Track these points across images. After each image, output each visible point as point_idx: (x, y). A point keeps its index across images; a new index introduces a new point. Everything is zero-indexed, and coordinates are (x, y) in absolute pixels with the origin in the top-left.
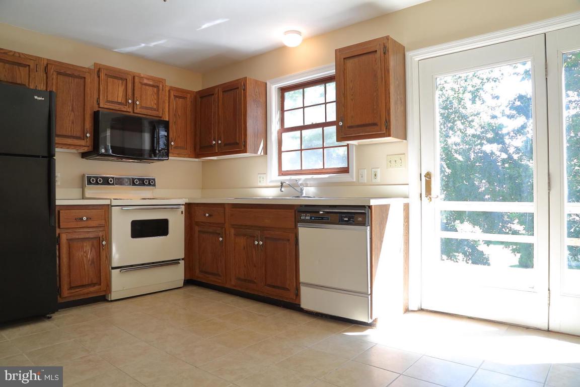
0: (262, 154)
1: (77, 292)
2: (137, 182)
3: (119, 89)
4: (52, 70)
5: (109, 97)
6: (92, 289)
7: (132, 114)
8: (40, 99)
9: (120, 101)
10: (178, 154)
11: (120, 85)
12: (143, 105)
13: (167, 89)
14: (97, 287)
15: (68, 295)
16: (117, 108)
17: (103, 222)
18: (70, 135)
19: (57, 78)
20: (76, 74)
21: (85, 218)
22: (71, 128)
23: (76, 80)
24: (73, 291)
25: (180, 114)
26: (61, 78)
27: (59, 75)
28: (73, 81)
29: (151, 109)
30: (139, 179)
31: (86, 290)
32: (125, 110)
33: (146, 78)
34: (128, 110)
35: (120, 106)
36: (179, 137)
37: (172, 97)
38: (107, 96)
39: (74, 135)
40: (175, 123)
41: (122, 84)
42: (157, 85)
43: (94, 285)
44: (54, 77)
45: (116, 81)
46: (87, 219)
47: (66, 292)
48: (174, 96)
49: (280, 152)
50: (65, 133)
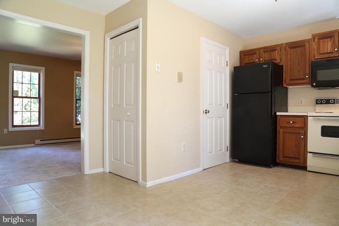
1: (287, 160)
3: (328, 44)
4: (288, 48)
6: (295, 161)
8: (266, 66)
9: (329, 51)
11: (329, 41)
14: (298, 160)
15: (283, 160)
16: (327, 57)
17: (303, 125)
19: (290, 51)
20: (300, 45)
21: (291, 122)
22: (298, 74)
23: (300, 48)
24: (285, 159)
27: (291, 49)
28: (298, 50)
31: (292, 160)
32: (333, 56)
34: (336, 55)
35: (330, 55)
38: (320, 51)
39: (300, 78)
41: (331, 41)
45: (326, 40)
46: (293, 123)
47: (281, 158)
50: (295, 78)
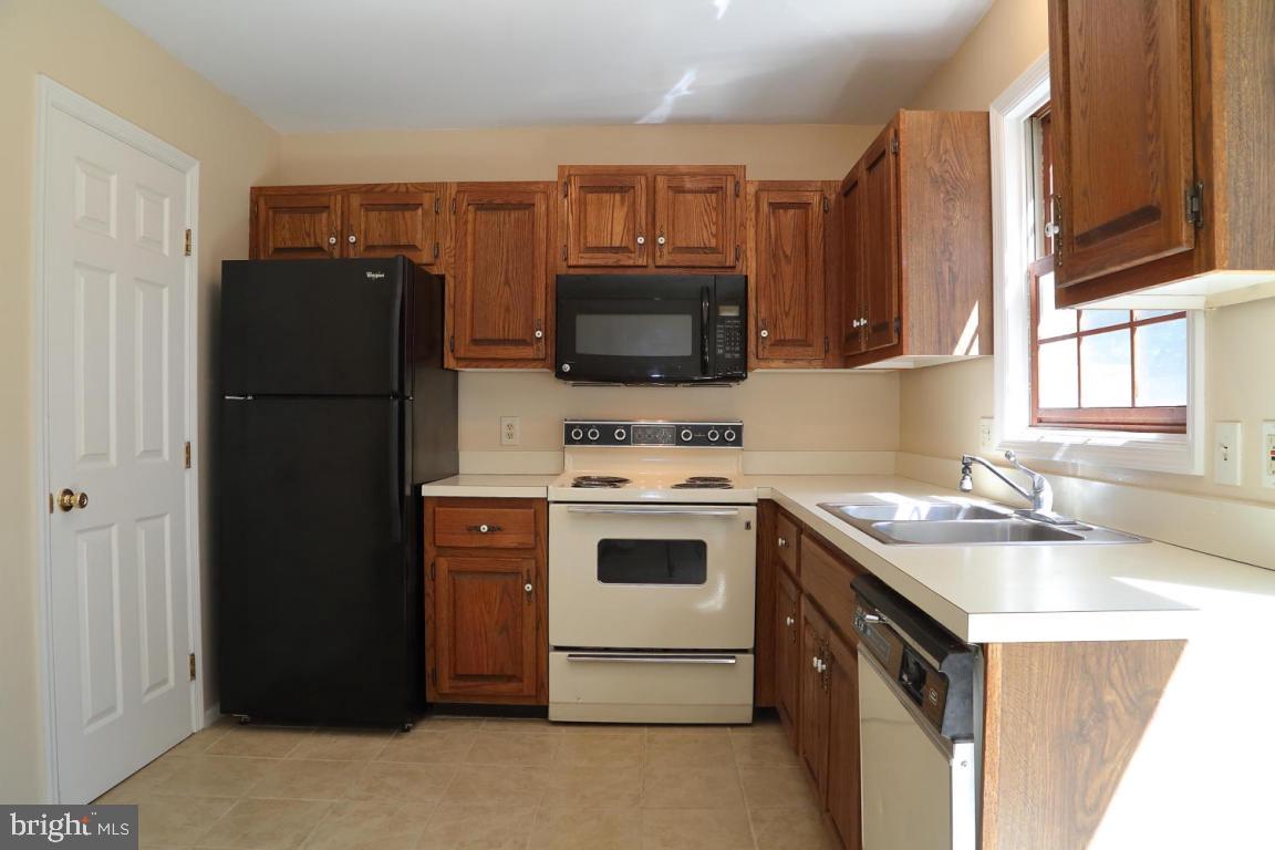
0: (975, 351)
1: (470, 687)
2: (687, 435)
3: (615, 215)
4: (465, 203)
5: (589, 239)
6: (502, 687)
7: (652, 271)
8: (377, 276)
9: (617, 243)
10: (786, 360)
11: (618, 203)
12: (678, 244)
13: (751, 189)
14: (512, 685)
15: (453, 691)
16: (611, 262)
18: (502, 337)
19: (475, 219)
20: (514, 199)
21: (484, 528)
22: (504, 322)
23: (514, 215)
24: (461, 684)
25: (788, 252)
26: (483, 215)
27: (479, 212)
28: (507, 219)
29: (705, 250)
30: (695, 429)
31: (491, 688)
32: (631, 262)
33: (688, 174)
34: (640, 262)
35: (619, 256)
36: (787, 314)
37: (765, 207)
38: (585, 238)
39: (511, 338)
40: (774, 276)
41: (622, 203)
42: (720, 185)
43: (510, 678)
44: (470, 217)
45: (606, 197)
46: (489, 529)
47: (446, 685)
48: (770, 204)
49: (1035, 344)
50: (490, 336)
